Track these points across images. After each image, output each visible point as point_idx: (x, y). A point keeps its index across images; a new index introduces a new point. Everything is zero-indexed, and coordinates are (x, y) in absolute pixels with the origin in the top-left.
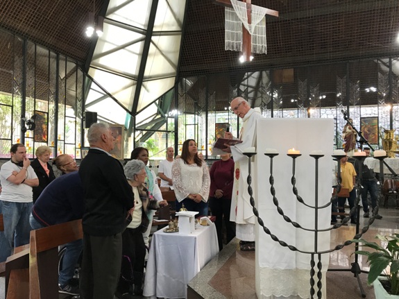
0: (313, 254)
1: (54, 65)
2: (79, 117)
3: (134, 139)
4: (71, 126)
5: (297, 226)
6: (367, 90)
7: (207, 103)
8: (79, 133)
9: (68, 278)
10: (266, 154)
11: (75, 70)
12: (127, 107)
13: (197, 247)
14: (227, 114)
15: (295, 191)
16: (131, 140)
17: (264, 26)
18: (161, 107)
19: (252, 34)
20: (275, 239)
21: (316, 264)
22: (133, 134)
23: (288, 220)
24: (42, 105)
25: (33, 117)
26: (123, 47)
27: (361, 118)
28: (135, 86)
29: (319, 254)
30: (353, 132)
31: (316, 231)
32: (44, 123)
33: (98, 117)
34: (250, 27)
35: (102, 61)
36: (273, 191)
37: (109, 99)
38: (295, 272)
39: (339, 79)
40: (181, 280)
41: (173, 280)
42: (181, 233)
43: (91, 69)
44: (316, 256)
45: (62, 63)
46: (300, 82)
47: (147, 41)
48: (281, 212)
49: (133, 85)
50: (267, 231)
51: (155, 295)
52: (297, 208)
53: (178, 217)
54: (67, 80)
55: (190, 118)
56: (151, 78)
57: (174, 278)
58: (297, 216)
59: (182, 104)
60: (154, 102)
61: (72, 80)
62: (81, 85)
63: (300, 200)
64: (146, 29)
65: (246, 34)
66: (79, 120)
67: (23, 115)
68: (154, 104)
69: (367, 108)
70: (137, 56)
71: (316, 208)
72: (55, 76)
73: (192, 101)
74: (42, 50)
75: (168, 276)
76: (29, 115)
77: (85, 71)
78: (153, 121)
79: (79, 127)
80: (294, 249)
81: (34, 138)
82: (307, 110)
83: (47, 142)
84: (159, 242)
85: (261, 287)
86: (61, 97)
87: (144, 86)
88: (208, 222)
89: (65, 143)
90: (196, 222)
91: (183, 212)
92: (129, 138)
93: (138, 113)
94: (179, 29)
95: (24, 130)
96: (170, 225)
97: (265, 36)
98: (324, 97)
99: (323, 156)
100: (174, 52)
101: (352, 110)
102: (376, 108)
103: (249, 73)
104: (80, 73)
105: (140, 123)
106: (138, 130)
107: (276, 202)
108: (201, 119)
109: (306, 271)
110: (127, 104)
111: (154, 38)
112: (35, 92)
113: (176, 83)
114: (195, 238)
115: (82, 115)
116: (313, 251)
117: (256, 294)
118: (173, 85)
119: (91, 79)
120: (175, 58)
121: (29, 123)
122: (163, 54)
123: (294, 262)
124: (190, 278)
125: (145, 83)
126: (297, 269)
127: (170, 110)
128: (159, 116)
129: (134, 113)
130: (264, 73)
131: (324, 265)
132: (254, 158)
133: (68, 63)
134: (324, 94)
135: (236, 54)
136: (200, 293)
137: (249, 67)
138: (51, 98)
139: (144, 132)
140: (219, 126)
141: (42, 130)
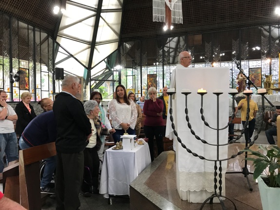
0: (216, 161)
1: (31, 35)
2: (51, 72)
3: (91, 86)
4: (45, 78)
5: (205, 142)
6: (254, 49)
7: (141, 60)
8: (51, 84)
9: (47, 182)
10: (182, 93)
11: (47, 38)
12: (85, 64)
13: (136, 159)
14: (155, 68)
15: (203, 118)
16: (88, 87)
17: (181, 4)
18: (108, 64)
19: (172, 9)
20: (190, 151)
21: (218, 168)
22: (89, 83)
23: (198, 138)
24: (24, 64)
25: (18, 73)
26: (81, 21)
27: (249, 69)
28: (89, 50)
29: (220, 161)
30: (244, 79)
31: (218, 146)
32: (26, 76)
33: (64, 72)
34: (171, 5)
35: (65, 31)
36: (187, 119)
37: (72, 58)
38: (203, 174)
39: (233, 41)
40: (125, 183)
41: (120, 182)
42: (125, 150)
43: (58, 37)
44: (218, 163)
45: (37, 34)
46: (206, 44)
47: (98, 17)
48: (193, 133)
49: (89, 48)
50: (184, 147)
51: (108, 193)
52: (204, 130)
53: (122, 139)
54: (42, 46)
55: (130, 71)
56: (101, 43)
57: (120, 181)
58: (204, 136)
59: (123, 62)
60: (104, 60)
61: (45, 45)
62: (52, 49)
63: (207, 124)
64: (97, 7)
65: (168, 10)
66: (51, 74)
67: (11, 71)
68: (103, 61)
69: (253, 62)
70: (91, 27)
71: (218, 130)
72: (32, 43)
73: (131, 59)
74: (23, 24)
75: (116, 180)
76: (15, 71)
77: (54, 39)
78: (103, 73)
79: (51, 79)
80: (203, 158)
81: (19, 87)
82: (212, 64)
83: (29, 90)
84: (110, 157)
85: (180, 185)
86: (38, 58)
87: (96, 49)
88: (143, 142)
89: (41, 91)
90: (135, 142)
91: (126, 135)
92: (87, 86)
93: (92, 68)
94: (120, 7)
95: (12, 82)
96: (116, 145)
97: (181, 11)
98: (224, 54)
99: (222, 93)
100: (117, 24)
101: (243, 63)
102: (260, 62)
103: (171, 38)
104: (50, 40)
105: (94, 75)
106: (92, 80)
107: (190, 126)
108: (137, 72)
109: (212, 173)
110: (84, 62)
111: (102, 14)
112: (19, 54)
113: (119, 46)
114: (135, 153)
115: (53, 70)
116: (216, 159)
117: (177, 190)
118: (117, 48)
119: (59, 45)
120: (117, 28)
121: (16, 77)
122: (109, 26)
123: (203, 167)
124: (132, 180)
125: (97, 47)
126: (205, 172)
127: (115, 66)
128: (107, 70)
129: (89, 68)
130: (181, 38)
131: (224, 169)
132: (174, 96)
133: (41, 33)
134: (223, 53)
135: (161, 24)
136: (138, 190)
137: (170, 34)
138: (31, 58)
139: (97, 82)
140: (150, 76)
141: (25, 81)
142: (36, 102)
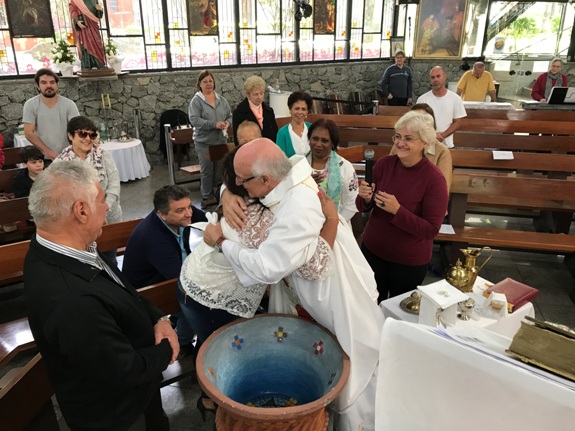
3: (488, 20)
16: (483, 19)
22: (487, 8)
32: (330, 2)
81: (313, 29)
83: (334, 33)
92: (480, 18)
141: (327, 13)
142: (348, 60)
